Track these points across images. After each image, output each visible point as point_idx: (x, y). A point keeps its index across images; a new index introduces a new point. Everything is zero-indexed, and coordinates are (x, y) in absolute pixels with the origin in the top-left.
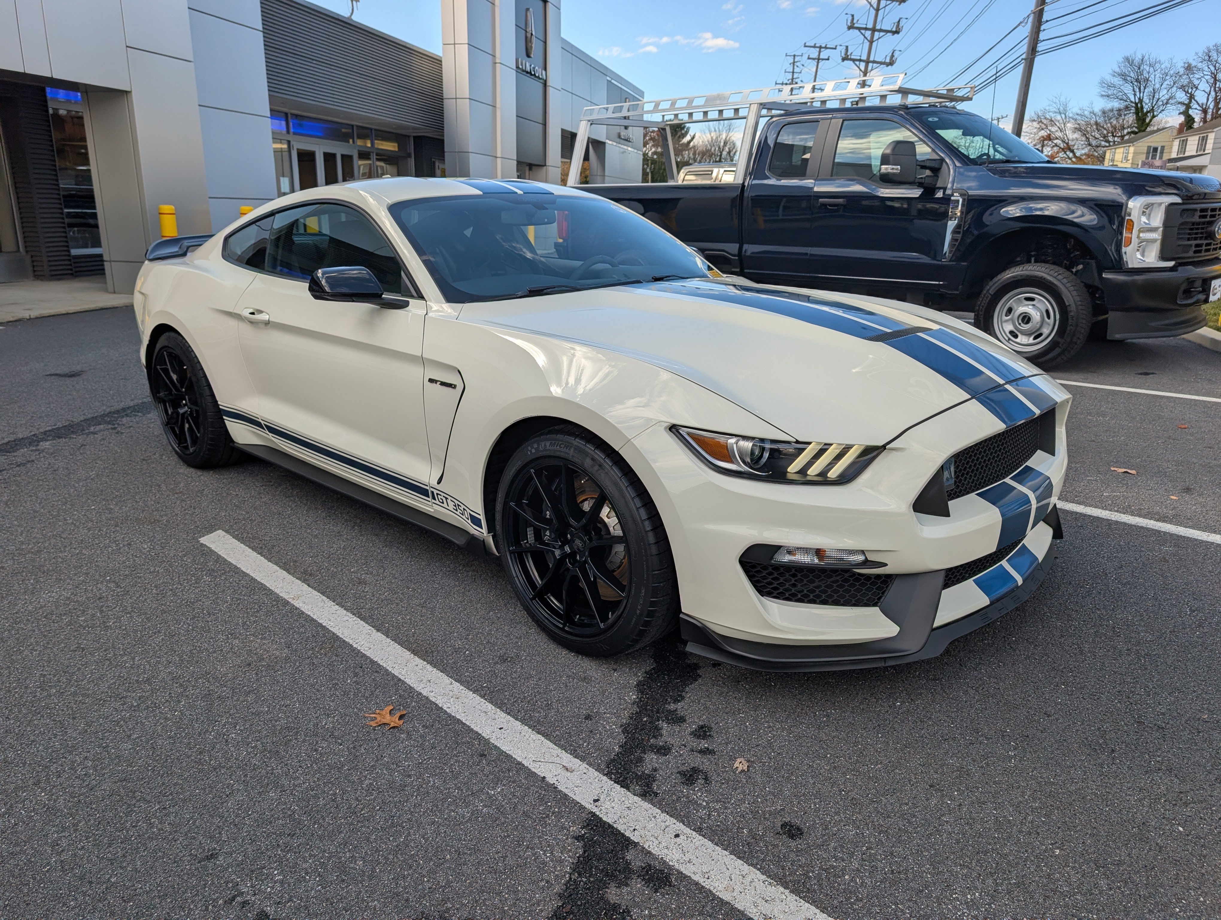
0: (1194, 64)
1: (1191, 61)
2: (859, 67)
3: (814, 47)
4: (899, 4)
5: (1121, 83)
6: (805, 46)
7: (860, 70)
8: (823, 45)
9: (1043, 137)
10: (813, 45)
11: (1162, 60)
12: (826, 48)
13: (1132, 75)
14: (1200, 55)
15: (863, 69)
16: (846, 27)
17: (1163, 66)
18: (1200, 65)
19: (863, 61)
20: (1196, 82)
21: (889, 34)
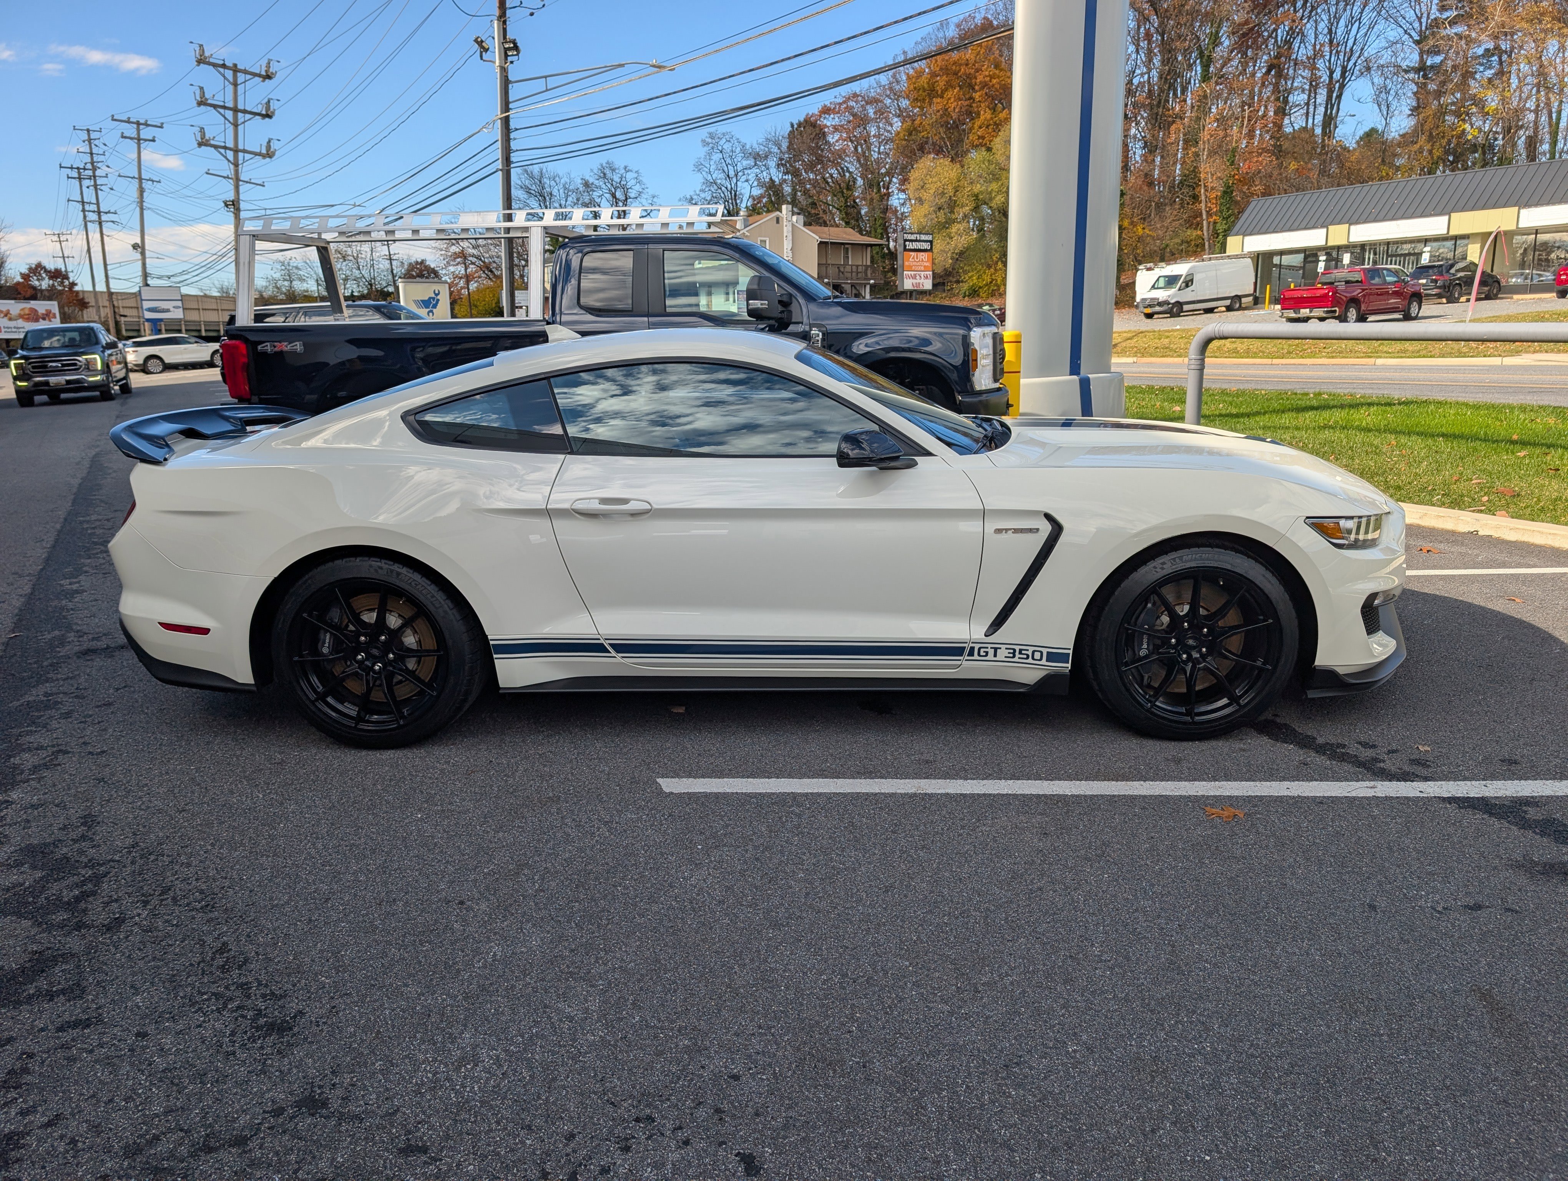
0: (591, 180)
1: (587, 178)
2: (226, 157)
3: (128, 121)
4: (263, 81)
5: (526, 196)
6: (113, 120)
7: (229, 161)
8: (142, 121)
9: (455, 253)
10: (125, 118)
11: (561, 175)
12: (147, 125)
13: (534, 187)
14: (595, 171)
15: (231, 159)
16: (195, 102)
17: (562, 181)
18: (596, 182)
19: (230, 149)
20: (598, 200)
21: (257, 117)
